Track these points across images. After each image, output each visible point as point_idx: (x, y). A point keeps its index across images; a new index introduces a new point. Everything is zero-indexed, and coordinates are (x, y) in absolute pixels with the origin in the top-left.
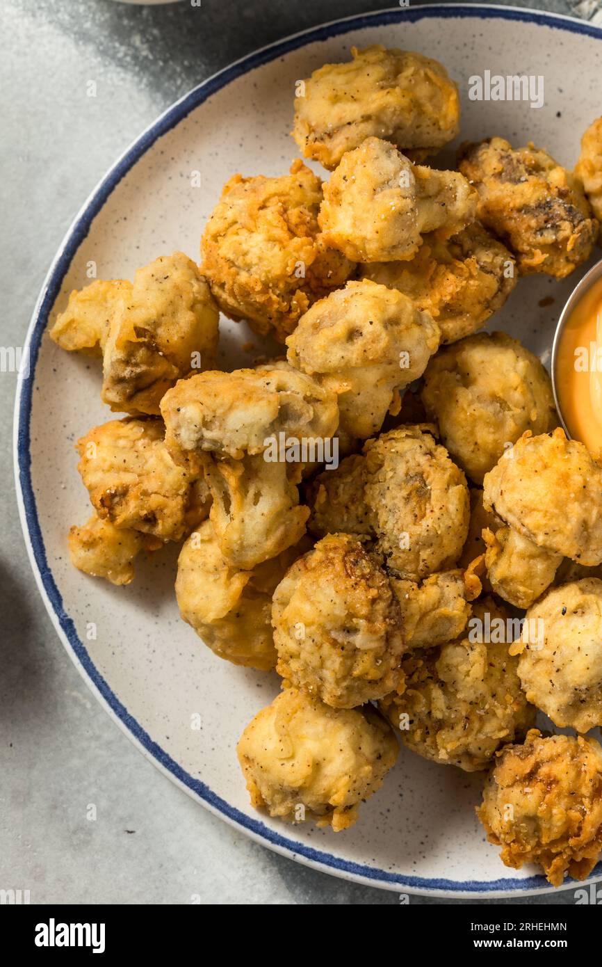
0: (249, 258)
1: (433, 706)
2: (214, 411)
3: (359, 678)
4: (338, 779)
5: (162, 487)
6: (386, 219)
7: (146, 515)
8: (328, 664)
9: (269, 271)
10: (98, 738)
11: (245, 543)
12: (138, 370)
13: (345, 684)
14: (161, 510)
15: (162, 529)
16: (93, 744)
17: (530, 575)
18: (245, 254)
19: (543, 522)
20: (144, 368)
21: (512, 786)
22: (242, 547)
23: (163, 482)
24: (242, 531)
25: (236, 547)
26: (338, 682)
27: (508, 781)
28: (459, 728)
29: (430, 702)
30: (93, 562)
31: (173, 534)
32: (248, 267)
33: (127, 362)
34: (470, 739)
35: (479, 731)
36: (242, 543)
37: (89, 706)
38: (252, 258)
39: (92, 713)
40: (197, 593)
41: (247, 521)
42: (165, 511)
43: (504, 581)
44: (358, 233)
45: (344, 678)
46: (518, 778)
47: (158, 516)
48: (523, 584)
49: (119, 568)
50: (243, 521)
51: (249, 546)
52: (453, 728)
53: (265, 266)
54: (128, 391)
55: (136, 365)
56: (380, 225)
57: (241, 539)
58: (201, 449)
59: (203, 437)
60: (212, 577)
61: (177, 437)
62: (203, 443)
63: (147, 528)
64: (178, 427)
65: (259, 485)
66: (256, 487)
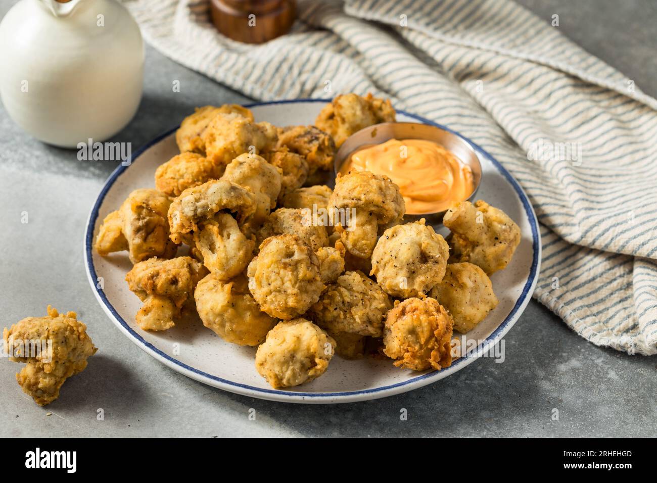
0: (181, 172)
1: (343, 295)
2: (200, 192)
3: (303, 280)
4: (311, 339)
5: (175, 265)
6: (239, 127)
7: (171, 278)
8: (286, 279)
9: (193, 173)
10: (182, 407)
11: (228, 257)
12: (146, 220)
13: (297, 285)
14: (179, 274)
15: (182, 283)
16: (181, 410)
17: (365, 234)
18: (179, 171)
19: (361, 189)
20: (148, 218)
21: (397, 321)
22: (228, 260)
23: (175, 264)
24: (226, 251)
25: (224, 261)
26: (293, 286)
27: (394, 319)
28: (360, 304)
29: (341, 295)
30: (152, 319)
31: (188, 286)
32: (182, 176)
33: (139, 219)
34: (368, 309)
35: (371, 305)
36: (227, 258)
37: (172, 396)
38: (183, 171)
39: (175, 399)
41: (227, 245)
42: (180, 274)
43: (354, 245)
44: (228, 142)
45: (296, 283)
46: (397, 315)
47: (177, 278)
48: (363, 239)
49: (166, 319)
50: (225, 246)
51: (231, 258)
52: (357, 305)
53: (190, 171)
54: (143, 234)
55: (144, 218)
56: (237, 131)
57: (226, 255)
58: (196, 215)
59: (196, 207)
60: (214, 290)
61: (183, 213)
62: (197, 211)
63: (174, 286)
64: (183, 209)
65: (228, 230)
66: (227, 231)
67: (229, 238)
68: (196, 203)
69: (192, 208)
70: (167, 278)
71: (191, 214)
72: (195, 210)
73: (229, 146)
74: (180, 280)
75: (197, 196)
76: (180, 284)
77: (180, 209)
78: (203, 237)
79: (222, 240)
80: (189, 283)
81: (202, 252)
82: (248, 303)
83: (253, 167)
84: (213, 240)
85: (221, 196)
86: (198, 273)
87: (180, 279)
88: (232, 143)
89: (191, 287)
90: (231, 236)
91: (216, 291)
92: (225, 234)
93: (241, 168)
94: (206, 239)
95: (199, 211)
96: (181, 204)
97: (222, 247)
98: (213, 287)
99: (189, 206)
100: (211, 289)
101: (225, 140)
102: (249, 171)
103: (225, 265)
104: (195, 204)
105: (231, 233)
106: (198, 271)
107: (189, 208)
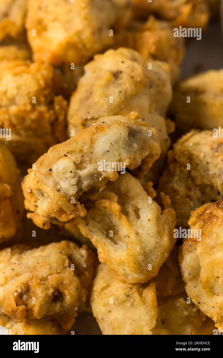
7: (52, 293)
11: (147, 250)
14: (62, 283)
15: (71, 298)
22: (146, 255)
23: (50, 265)
24: (141, 242)
25: (141, 258)
31: (79, 299)
36: (144, 252)
40: (124, 324)
41: (140, 231)
42: (65, 282)
47: (61, 290)
50: (138, 234)
51: (151, 251)
57: (142, 248)
58: (81, 190)
59: (80, 177)
60: (129, 304)
61: (59, 191)
62: (82, 184)
63: (59, 304)
64: (57, 184)
65: (134, 202)
66: (133, 205)
67: (138, 217)
68: (78, 171)
69: (74, 181)
70: (47, 295)
71: (72, 191)
72: (79, 183)
73: (75, 39)
74: (67, 294)
75: (76, 157)
76: (68, 299)
77: (50, 183)
78: (94, 219)
79: (130, 223)
80: (80, 293)
81: (93, 241)
82: (186, 313)
83: (139, 80)
84: (111, 222)
85: (119, 155)
86: (86, 269)
87: (66, 292)
88: (79, 33)
89: (84, 299)
90: (141, 212)
91: (132, 305)
92: (130, 210)
93: (120, 85)
94: (99, 222)
95: (85, 183)
96: (50, 174)
97: (133, 236)
98: (125, 298)
99: (67, 178)
100: (123, 302)
101: (66, 29)
102: (133, 87)
103: (143, 264)
104: (76, 173)
105: (140, 207)
106: (85, 266)
107: (67, 182)
